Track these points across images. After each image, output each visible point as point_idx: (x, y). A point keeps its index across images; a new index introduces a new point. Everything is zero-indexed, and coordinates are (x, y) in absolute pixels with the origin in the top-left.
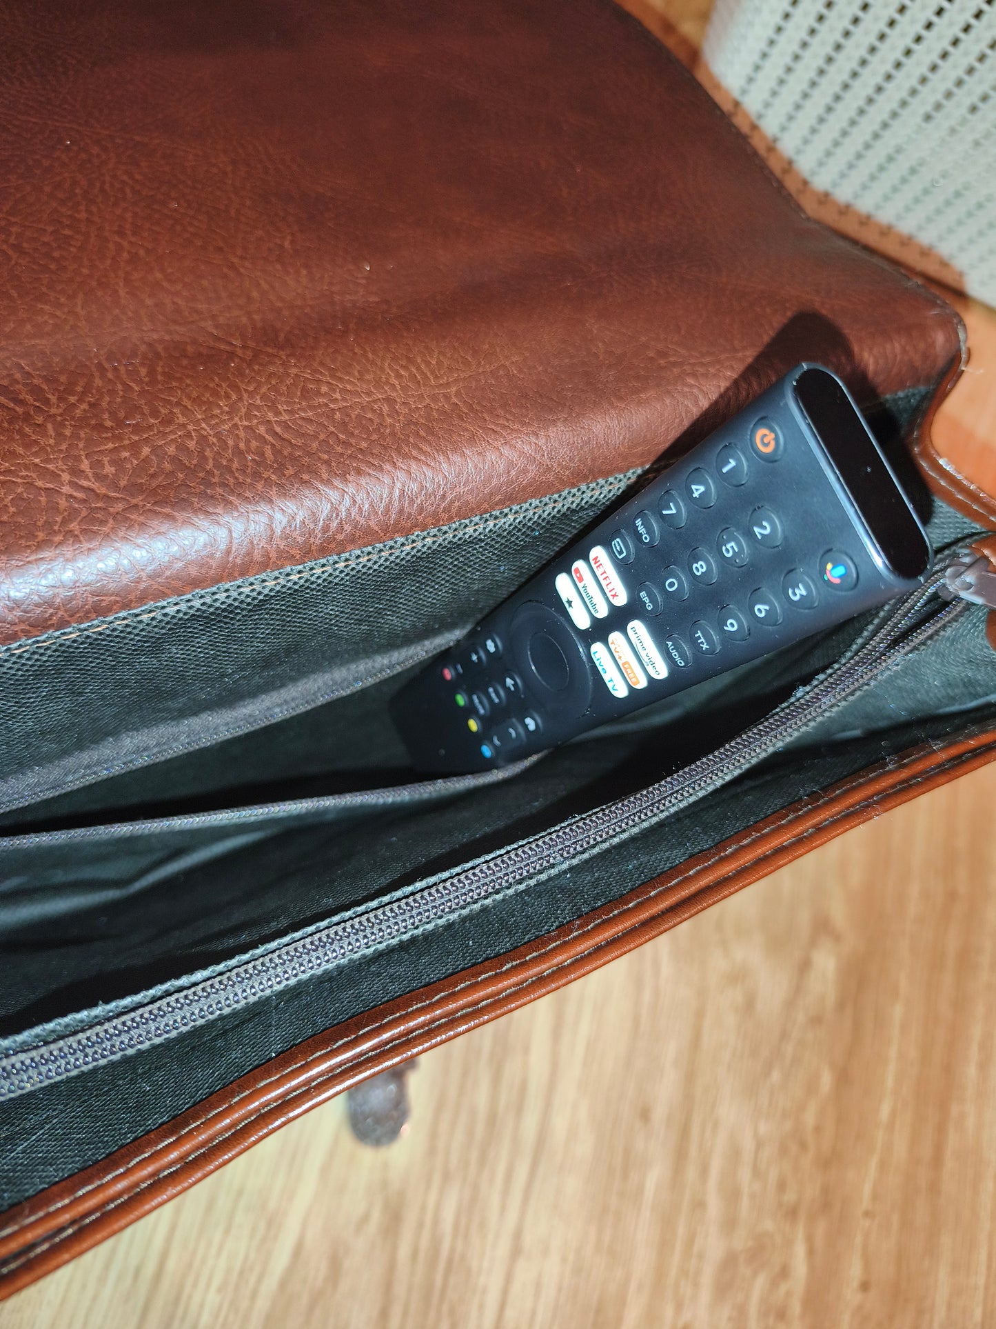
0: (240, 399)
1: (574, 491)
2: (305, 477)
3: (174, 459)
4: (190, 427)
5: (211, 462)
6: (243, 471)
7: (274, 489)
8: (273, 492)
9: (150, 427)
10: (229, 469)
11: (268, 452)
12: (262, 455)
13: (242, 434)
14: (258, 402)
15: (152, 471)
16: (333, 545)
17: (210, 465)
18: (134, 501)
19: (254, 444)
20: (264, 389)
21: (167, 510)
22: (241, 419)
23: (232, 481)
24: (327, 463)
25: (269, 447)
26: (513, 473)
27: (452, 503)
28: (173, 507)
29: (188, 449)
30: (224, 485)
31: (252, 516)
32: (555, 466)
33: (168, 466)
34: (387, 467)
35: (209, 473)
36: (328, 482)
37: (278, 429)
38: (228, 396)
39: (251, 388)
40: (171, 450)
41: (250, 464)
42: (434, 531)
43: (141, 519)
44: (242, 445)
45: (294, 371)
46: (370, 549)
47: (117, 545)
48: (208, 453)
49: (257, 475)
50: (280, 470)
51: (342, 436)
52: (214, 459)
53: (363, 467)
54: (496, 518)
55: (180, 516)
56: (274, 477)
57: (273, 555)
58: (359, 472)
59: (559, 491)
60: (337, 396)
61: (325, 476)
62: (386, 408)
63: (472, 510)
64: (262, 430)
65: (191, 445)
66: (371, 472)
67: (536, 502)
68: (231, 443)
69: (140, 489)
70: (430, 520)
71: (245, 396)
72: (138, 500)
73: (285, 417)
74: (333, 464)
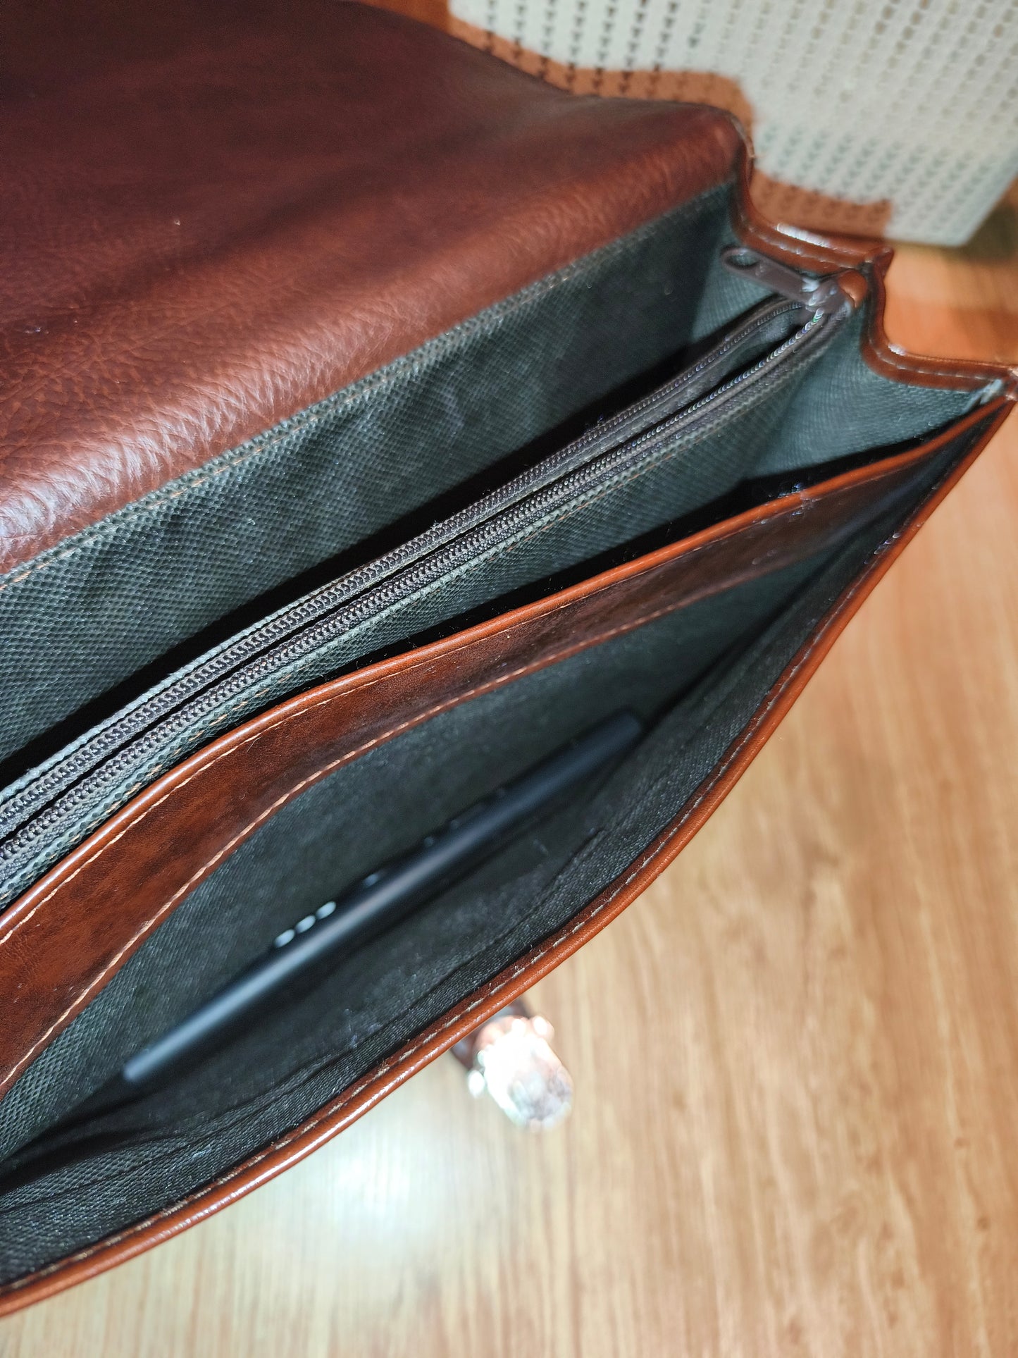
0: (93, 342)
1: (436, 342)
2: (176, 381)
3: (45, 404)
4: (53, 376)
5: (82, 395)
6: (116, 393)
7: (150, 398)
8: (150, 402)
9: (14, 387)
10: (101, 396)
11: (134, 373)
12: (129, 376)
13: (104, 367)
14: (111, 340)
15: (28, 418)
16: (224, 440)
17: (82, 397)
18: (20, 444)
19: (117, 371)
20: (112, 329)
21: (54, 442)
22: (98, 356)
23: (106, 403)
24: (193, 365)
25: (134, 369)
26: (371, 333)
27: (323, 373)
28: (57, 437)
29: (56, 392)
30: (101, 408)
31: (135, 426)
32: (408, 318)
33: (42, 410)
34: (250, 354)
35: (84, 403)
36: (200, 381)
37: (136, 354)
38: (80, 344)
39: (100, 332)
40: (41, 397)
41: (119, 387)
42: (315, 408)
43: (32, 455)
44: (107, 375)
45: (135, 309)
46: (260, 438)
47: (14, 483)
48: (76, 389)
49: (129, 392)
50: (149, 381)
51: (199, 343)
52: (84, 392)
53: (228, 359)
54: (371, 383)
55: (67, 444)
56: (146, 390)
57: (170, 460)
58: (225, 365)
59: (422, 345)
60: (184, 314)
61: (193, 374)
62: (232, 311)
63: (345, 378)
64: (122, 359)
65: (58, 388)
66: (236, 362)
67: (403, 360)
68: (95, 376)
69: (22, 434)
70: (308, 396)
71: (96, 339)
72: (23, 442)
73: (140, 343)
74: (198, 365)
